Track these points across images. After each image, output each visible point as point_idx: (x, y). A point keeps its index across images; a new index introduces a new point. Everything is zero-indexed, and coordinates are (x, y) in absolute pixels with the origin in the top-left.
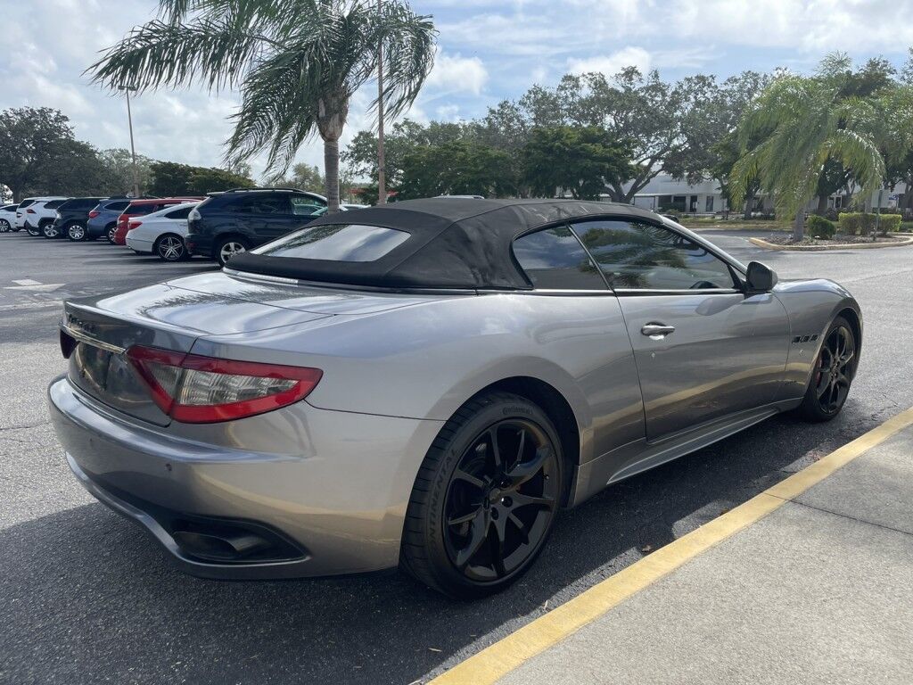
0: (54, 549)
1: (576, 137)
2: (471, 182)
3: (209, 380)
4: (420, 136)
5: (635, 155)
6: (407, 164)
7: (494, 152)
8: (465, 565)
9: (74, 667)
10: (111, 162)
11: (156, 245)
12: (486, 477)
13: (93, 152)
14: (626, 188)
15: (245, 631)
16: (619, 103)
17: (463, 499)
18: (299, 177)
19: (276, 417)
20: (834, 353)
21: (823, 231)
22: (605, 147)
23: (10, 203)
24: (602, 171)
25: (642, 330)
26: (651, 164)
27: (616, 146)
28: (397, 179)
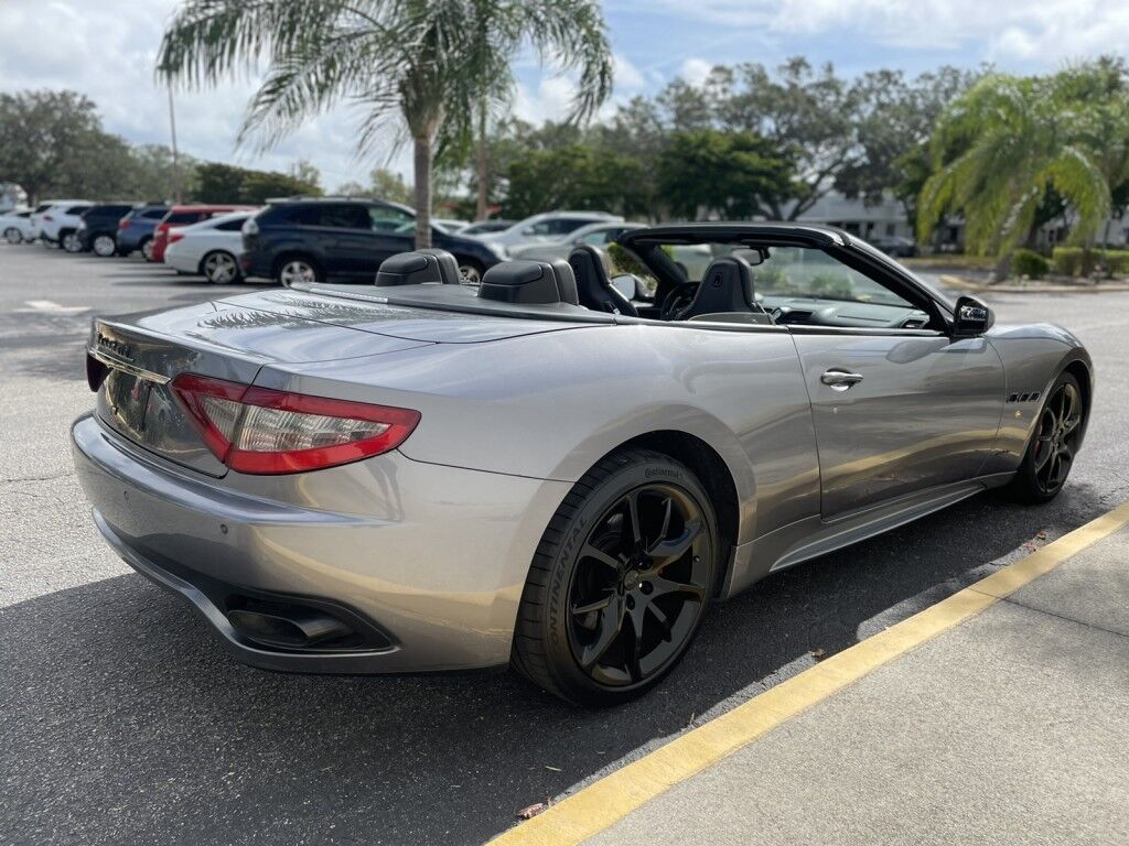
0: (76, 629)
1: (725, 144)
2: (593, 198)
3: (277, 419)
4: (531, 138)
5: (799, 169)
6: (513, 173)
7: (623, 160)
8: (592, 665)
9: (99, 774)
10: (147, 162)
11: (202, 265)
12: (621, 555)
13: (125, 149)
14: (788, 208)
15: (315, 736)
16: (782, 103)
17: (592, 582)
18: (379, 186)
19: (360, 470)
20: (1057, 417)
21: (1035, 269)
22: (762, 156)
23: (23, 208)
24: (757, 188)
25: (822, 378)
26: (818, 181)
27: (776, 156)
28: (501, 191)
